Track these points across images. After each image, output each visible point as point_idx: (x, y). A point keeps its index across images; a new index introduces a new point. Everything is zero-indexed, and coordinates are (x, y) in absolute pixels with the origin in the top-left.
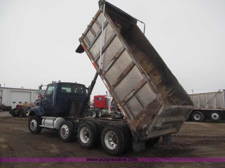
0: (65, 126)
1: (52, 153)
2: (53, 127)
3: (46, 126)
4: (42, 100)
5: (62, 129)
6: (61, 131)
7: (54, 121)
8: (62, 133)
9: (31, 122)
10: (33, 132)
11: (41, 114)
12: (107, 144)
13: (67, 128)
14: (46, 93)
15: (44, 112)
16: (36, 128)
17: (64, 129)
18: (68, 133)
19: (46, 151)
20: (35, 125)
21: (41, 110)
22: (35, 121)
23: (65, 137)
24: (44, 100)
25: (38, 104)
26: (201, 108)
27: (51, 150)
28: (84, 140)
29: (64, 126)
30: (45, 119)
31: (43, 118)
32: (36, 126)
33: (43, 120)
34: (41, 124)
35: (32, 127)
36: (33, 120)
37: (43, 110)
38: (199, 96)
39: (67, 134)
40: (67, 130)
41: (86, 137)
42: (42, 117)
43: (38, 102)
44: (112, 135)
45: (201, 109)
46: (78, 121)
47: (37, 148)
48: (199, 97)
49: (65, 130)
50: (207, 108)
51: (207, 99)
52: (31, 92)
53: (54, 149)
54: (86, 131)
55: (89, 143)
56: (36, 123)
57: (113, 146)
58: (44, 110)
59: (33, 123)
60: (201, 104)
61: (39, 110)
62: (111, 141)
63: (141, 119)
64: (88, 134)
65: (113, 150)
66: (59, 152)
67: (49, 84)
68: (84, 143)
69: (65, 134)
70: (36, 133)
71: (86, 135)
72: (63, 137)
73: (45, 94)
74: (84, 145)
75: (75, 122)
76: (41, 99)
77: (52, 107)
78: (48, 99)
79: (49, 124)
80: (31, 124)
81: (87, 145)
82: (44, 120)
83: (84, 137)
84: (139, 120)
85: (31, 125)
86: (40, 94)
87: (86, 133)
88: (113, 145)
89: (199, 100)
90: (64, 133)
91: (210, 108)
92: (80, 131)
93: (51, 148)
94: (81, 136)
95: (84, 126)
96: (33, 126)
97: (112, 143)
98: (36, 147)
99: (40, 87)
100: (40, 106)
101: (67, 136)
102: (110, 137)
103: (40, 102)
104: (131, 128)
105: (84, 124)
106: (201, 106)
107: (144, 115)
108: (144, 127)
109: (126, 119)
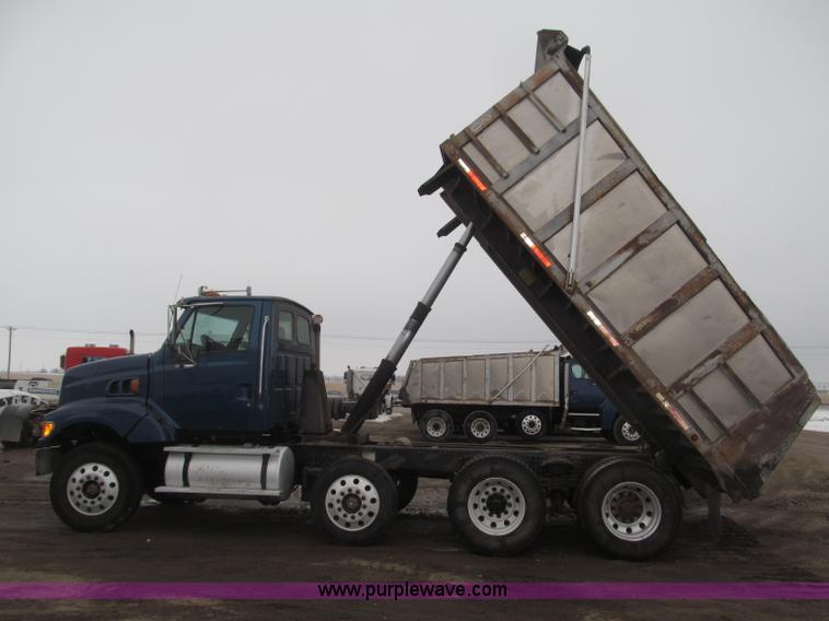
0: (356, 480)
2: (264, 488)
7: (265, 464)
9: (78, 476)
11: (161, 433)
13: (368, 488)
15: (176, 426)
16: (110, 504)
17: (358, 493)
18: (373, 508)
20: (106, 487)
21: (158, 414)
22: (104, 469)
23: (361, 524)
25: (118, 388)
26: (494, 400)
29: (350, 478)
30: (195, 455)
31: (171, 454)
32: (114, 490)
33: (176, 462)
35: (85, 502)
36: (88, 467)
37: (165, 415)
38: (488, 362)
39: (371, 514)
40: (371, 494)
45: (494, 403)
48: (488, 366)
49: (364, 498)
50: (510, 400)
51: (511, 371)
54: (478, 492)
56: (111, 478)
60: (493, 388)
61: (150, 418)
63: (750, 437)
69: (361, 514)
72: (341, 527)
79: (229, 480)
82: (187, 462)
84: (746, 440)
85: (76, 493)
88: (616, 526)
89: (488, 376)
90: (357, 508)
91: (517, 400)
95: (495, 475)
96: (96, 493)
101: (373, 519)
103: (140, 376)
104: (714, 467)
106: (494, 393)
107: (762, 426)
108: (764, 459)
109: (695, 440)
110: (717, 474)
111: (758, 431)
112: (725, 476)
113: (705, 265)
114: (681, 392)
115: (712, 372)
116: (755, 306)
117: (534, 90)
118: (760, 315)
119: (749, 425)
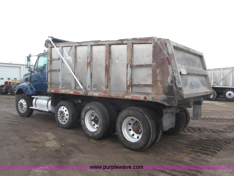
0: (64, 108)
1: (49, 147)
2: (48, 109)
3: (38, 108)
4: (32, 74)
5: (60, 112)
6: (59, 114)
7: (48, 102)
8: (59, 117)
9: (19, 102)
10: (22, 115)
11: (31, 92)
12: (125, 135)
13: (66, 111)
14: (36, 65)
15: (35, 90)
16: (25, 110)
17: (63, 112)
18: (67, 117)
19: (40, 145)
20: (24, 106)
21: (31, 87)
22: (24, 101)
23: (65, 122)
24: (33, 74)
25: (26, 80)
26: (215, 85)
27: (47, 143)
28: (91, 127)
29: (62, 107)
30: (37, 98)
31: (33, 98)
32: (26, 107)
33: (34, 100)
34: (32, 106)
35: (20, 109)
36: (21, 100)
37: (33, 87)
38: (213, 71)
39: (67, 119)
40: (67, 113)
41: (93, 123)
42: (32, 96)
43: (26, 77)
44: (132, 122)
46: (80, 101)
47: (27, 139)
48: (213, 73)
49: (64, 114)
50: (221, 85)
51: (222, 75)
52: (20, 67)
53: (50, 140)
54: (93, 116)
55: (98, 132)
56: (25, 103)
57: (134, 137)
58: (36, 88)
59: (21, 104)
60: (214, 81)
61: (29, 88)
62: (130, 130)
64: (96, 119)
65: (135, 143)
66: (58, 146)
67: (40, 54)
68: (91, 132)
69: (64, 119)
70: (26, 116)
71: (93, 120)
72: (61, 122)
73: (35, 67)
74: (91, 135)
75: (75, 103)
76: (30, 73)
77: (45, 84)
78: (39, 73)
79: (42, 106)
80: (19, 105)
81: (95, 134)
82: (36, 100)
83: (91, 123)
84: (158, 81)
85: (19, 107)
86: (29, 66)
87: (93, 118)
88: (133, 135)
89: (213, 77)
90: (63, 117)
91: (224, 86)
92: (85, 115)
93: (47, 139)
94: (87, 122)
95: (91, 109)
96: (22, 107)
97: (132, 132)
98: (26, 137)
99: (28, 57)
100: (29, 83)
101: (67, 121)
102: (129, 125)
103: (29, 77)
105: (91, 106)
106: (214, 83)
107: (158, 71)
108: (169, 81)
109: (146, 99)
110: (161, 102)
111: (159, 73)
112: (165, 100)
113: (104, 46)
114: (130, 88)
115: (132, 72)
116: (123, 40)
117: (51, 58)
118: (127, 40)
119: (154, 75)
